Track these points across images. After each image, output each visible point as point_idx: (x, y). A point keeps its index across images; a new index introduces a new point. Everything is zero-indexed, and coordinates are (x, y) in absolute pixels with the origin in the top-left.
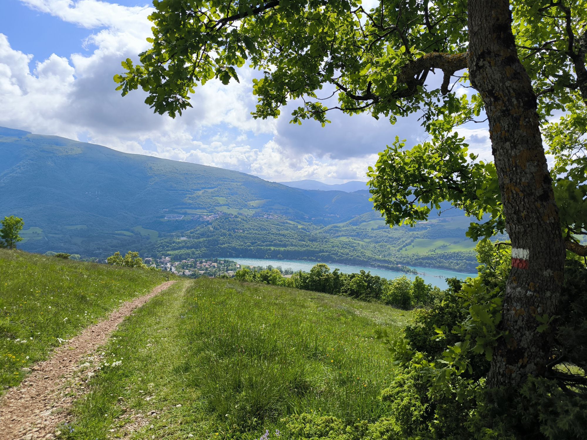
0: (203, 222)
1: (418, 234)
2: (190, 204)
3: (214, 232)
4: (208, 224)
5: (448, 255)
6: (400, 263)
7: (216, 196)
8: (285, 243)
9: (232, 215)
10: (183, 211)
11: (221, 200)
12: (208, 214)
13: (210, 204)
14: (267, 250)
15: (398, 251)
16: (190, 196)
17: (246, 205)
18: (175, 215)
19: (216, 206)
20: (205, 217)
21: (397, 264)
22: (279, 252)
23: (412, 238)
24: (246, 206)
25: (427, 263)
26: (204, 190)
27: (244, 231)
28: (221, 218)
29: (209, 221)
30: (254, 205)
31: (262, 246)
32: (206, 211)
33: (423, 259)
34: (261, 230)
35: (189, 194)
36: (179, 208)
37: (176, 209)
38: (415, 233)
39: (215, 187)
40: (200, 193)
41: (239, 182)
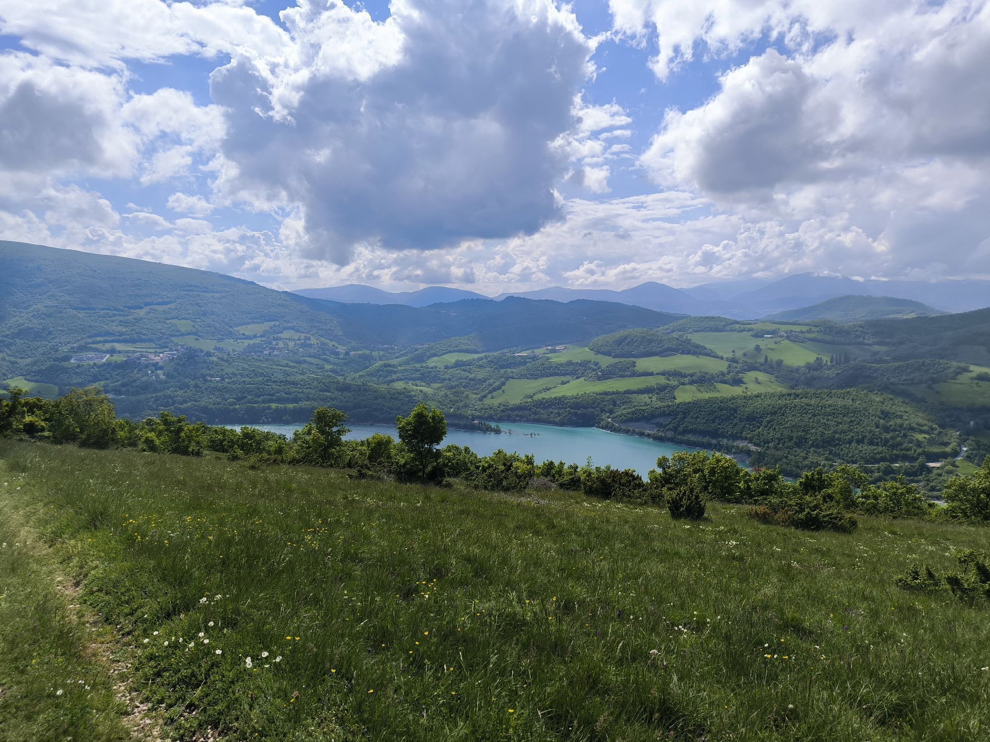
0: (147, 366)
1: (512, 372)
2: (121, 334)
3: (166, 382)
4: (157, 369)
5: (547, 402)
6: (479, 417)
7: (173, 318)
8: (296, 395)
9: (202, 351)
10: (108, 346)
11: (183, 325)
12: (158, 350)
13: (162, 333)
14: (264, 409)
15: (481, 400)
16: (122, 318)
17: (231, 333)
18: (91, 354)
19: (172, 336)
20: (152, 356)
21: (473, 419)
22: (285, 411)
23: (503, 379)
24: (230, 335)
25: (517, 416)
26: (149, 307)
27: (223, 379)
28: (179, 358)
29: (158, 363)
30: (246, 333)
31: (256, 402)
32: (154, 345)
33: (513, 409)
34: (256, 375)
35: (120, 315)
36: (100, 342)
37: (93, 343)
38: (509, 370)
39: (172, 302)
40: (142, 313)
41: (217, 292)
